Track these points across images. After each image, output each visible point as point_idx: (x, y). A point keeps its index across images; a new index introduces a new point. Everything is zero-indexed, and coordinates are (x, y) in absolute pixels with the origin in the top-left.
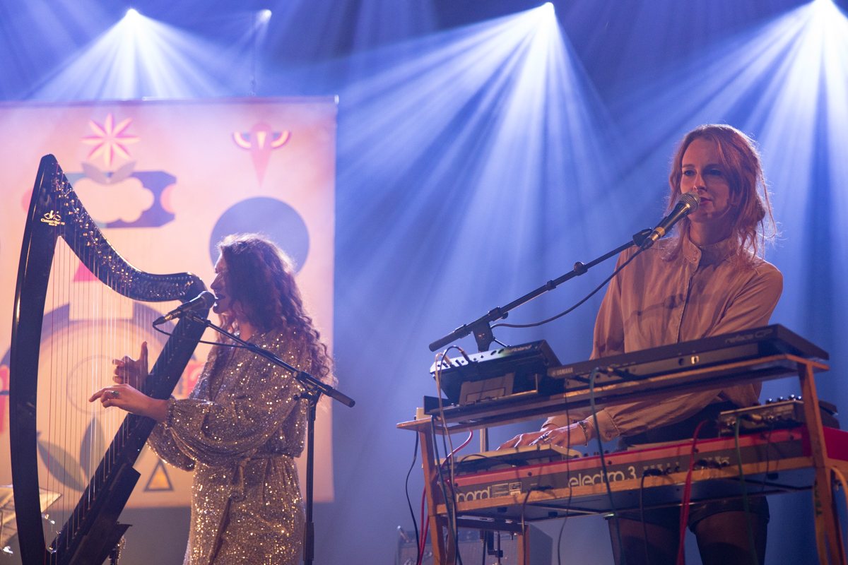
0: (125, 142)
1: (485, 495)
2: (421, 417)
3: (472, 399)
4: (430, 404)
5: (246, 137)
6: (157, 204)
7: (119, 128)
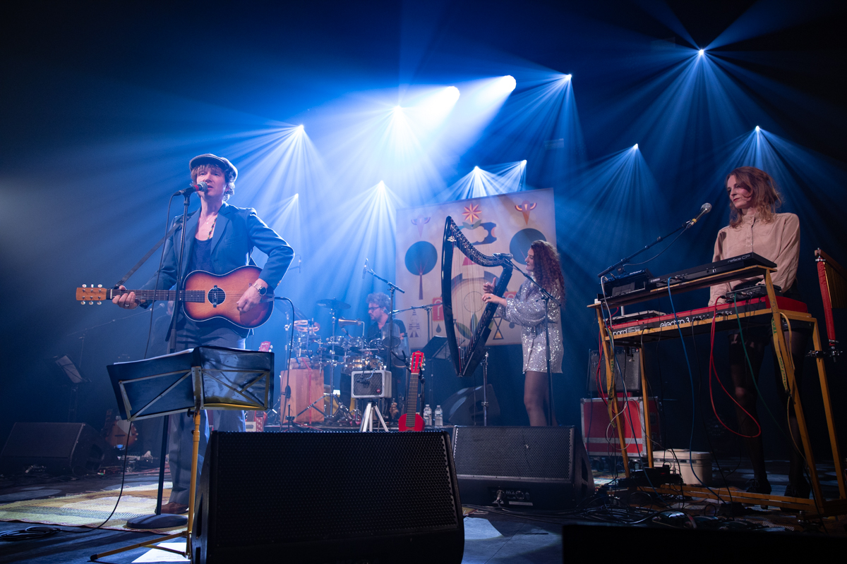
0: (477, 213)
1: (625, 332)
5: (521, 207)
6: (490, 235)
7: (474, 209)
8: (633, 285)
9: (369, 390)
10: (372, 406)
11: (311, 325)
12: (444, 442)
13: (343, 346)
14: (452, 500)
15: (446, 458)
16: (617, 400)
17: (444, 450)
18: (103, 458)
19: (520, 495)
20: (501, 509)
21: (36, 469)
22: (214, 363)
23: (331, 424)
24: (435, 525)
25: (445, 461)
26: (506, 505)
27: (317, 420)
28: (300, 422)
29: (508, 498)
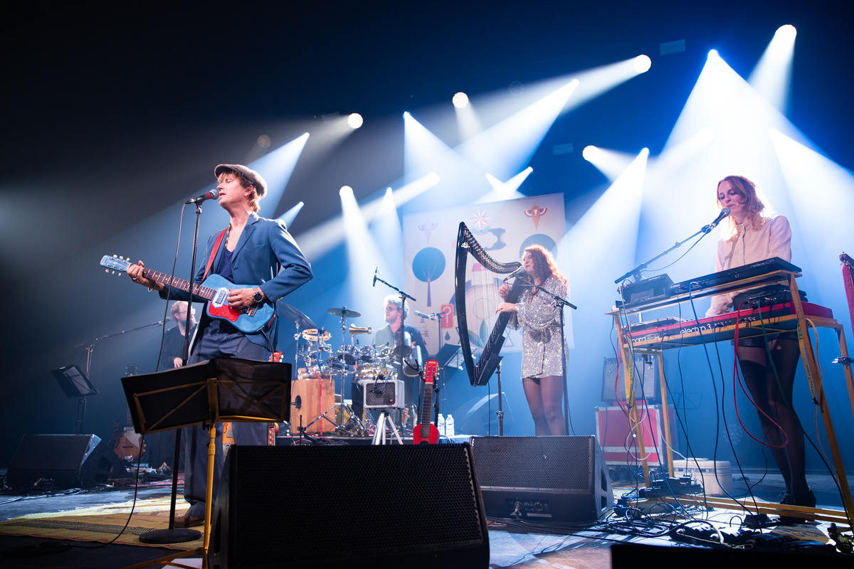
0: (485, 219)
1: (644, 339)
2: (615, 309)
3: (636, 300)
4: (618, 304)
5: (530, 212)
6: (499, 242)
7: (483, 214)
8: (652, 291)
9: (382, 400)
10: (385, 416)
11: (321, 334)
12: (467, 455)
13: (354, 355)
14: (476, 514)
15: (469, 471)
16: (636, 408)
17: (467, 463)
18: (111, 470)
19: (538, 507)
20: (519, 521)
21: (44, 482)
22: (230, 374)
23: (342, 434)
24: (460, 540)
25: (469, 474)
26: (524, 517)
27: (328, 430)
28: (311, 433)
29: (526, 509)
